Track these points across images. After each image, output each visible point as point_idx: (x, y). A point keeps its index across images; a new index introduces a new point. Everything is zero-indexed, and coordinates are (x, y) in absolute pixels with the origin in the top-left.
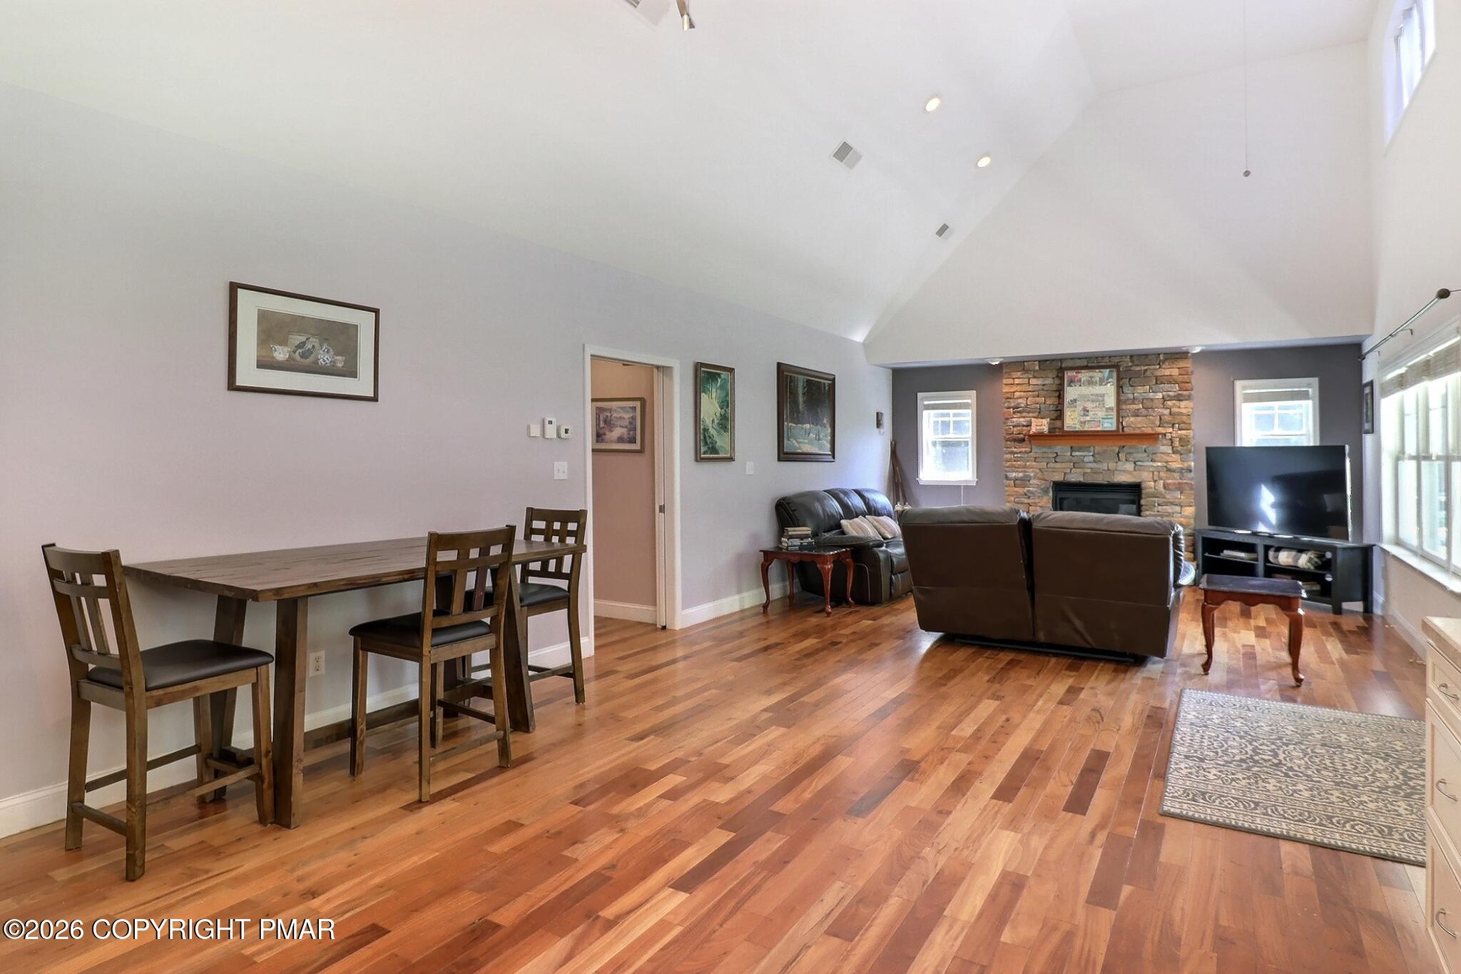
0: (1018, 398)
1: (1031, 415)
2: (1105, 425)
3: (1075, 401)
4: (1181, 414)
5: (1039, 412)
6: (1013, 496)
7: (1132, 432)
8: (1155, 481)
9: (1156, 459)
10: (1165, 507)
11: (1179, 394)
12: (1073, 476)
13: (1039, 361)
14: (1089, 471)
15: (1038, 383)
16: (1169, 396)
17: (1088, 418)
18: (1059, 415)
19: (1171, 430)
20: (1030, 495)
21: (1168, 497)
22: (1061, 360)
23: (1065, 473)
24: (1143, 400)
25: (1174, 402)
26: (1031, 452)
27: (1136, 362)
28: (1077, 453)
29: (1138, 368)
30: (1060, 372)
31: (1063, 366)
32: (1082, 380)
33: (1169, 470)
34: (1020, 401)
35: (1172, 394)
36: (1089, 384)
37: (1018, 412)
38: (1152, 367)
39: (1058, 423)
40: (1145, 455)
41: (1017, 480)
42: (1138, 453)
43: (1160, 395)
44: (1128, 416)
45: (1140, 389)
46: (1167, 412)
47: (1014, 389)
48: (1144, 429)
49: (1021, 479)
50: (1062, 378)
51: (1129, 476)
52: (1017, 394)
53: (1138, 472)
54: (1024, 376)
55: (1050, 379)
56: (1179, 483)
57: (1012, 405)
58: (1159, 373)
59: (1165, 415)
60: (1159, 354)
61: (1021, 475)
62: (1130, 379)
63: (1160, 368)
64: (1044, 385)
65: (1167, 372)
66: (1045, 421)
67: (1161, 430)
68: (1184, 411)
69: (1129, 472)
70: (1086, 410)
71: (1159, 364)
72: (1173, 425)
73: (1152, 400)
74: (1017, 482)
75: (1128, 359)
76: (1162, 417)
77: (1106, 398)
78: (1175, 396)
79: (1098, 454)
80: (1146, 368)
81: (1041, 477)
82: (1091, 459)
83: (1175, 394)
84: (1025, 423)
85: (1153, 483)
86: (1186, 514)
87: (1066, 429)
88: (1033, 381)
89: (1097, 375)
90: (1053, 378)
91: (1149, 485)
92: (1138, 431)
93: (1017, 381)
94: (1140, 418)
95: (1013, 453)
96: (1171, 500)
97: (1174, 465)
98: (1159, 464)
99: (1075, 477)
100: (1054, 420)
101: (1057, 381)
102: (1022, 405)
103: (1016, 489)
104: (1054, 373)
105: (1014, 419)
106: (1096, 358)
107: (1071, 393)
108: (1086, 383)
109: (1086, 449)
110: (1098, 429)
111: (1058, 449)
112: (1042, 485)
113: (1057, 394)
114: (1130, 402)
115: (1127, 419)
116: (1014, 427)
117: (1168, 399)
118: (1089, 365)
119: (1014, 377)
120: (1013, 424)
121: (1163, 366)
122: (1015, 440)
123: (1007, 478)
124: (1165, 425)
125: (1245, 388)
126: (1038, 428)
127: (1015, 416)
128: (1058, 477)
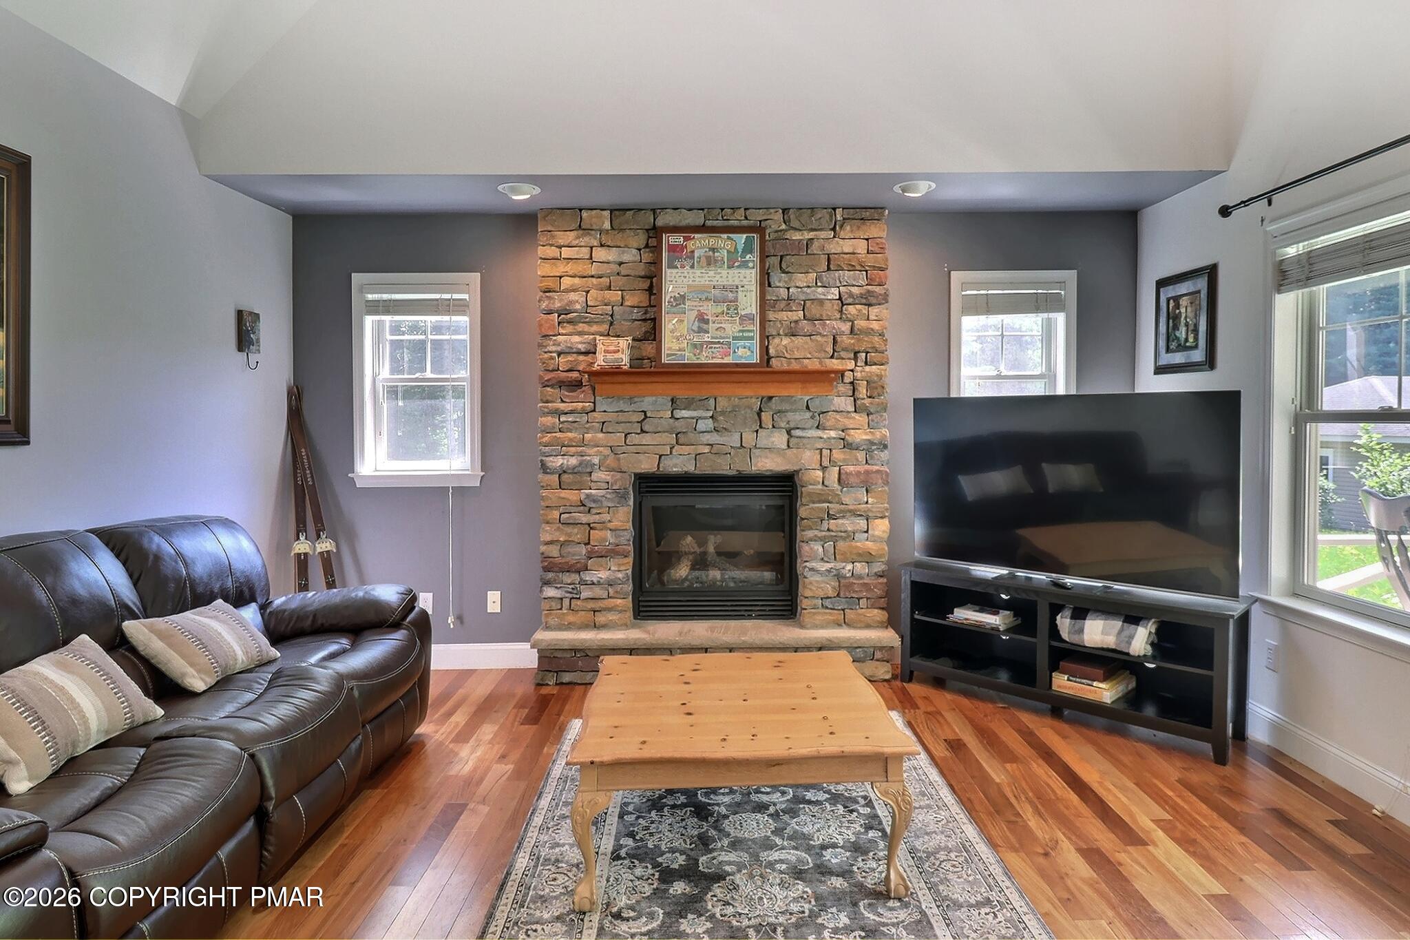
0: (567, 291)
1: (595, 328)
2: (741, 352)
3: (683, 298)
4: (869, 332)
5: (611, 324)
6: (558, 507)
7: (786, 367)
8: (824, 469)
9: (828, 424)
10: (840, 521)
11: (869, 291)
12: (675, 461)
13: (612, 211)
14: (707, 449)
15: (610, 258)
16: (851, 295)
17: (707, 338)
18: (651, 330)
19: (851, 365)
20: (593, 505)
21: (846, 500)
22: (654, 210)
23: (660, 456)
24: (804, 301)
25: (858, 307)
26: (594, 411)
27: (795, 223)
28: (685, 413)
29: (797, 236)
30: (655, 232)
31: (660, 223)
32: (696, 255)
33: (848, 446)
34: (573, 296)
35: (855, 290)
36: (709, 264)
37: (570, 322)
38: (823, 234)
39: (648, 348)
40: (808, 415)
41: (564, 472)
42: (795, 411)
43: (834, 293)
44: (779, 335)
45: (801, 279)
46: (846, 327)
47: (561, 268)
48: (806, 361)
49: (574, 471)
50: (657, 249)
51: (779, 460)
52: (567, 282)
53: (795, 451)
54: (583, 241)
55: (635, 251)
56: (867, 472)
57: (557, 305)
58: (835, 247)
59: (842, 333)
60: (834, 209)
61: (573, 461)
62: (782, 257)
63: (834, 237)
64: (621, 264)
65: (847, 246)
66: (624, 343)
67: (835, 364)
68: (875, 325)
69: (779, 451)
70: (702, 319)
71: (834, 229)
72: (856, 353)
73: (821, 302)
74: (565, 477)
75: (779, 216)
76: (839, 339)
77: (741, 295)
78: (861, 296)
79: (723, 413)
80: (812, 235)
81: (614, 465)
82: (709, 424)
83: (862, 290)
84: (582, 347)
85: (820, 473)
86: (876, 533)
87: (665, 360)
88: (600, 254)
89: (723, 243)
90: (640, 250)
91: (813, 478)
92: (795, 366)
93: (566, 252)
94: (799, 341)
95: (560, 413)
96: (851, 507)
97: (859, 436)
98: (833, 434)
99: (679, 463)
100: (640, 340)
101: (647, 256)
102: (578, 307)
103: (564, 494)
104: (640, 239)
105: (560, 338)
106: (722, 209)
107: (675, 281)
108: (703, 259)
109: (700, 403)
110: (727, 360)
111: (647, 403)
112: (616, 482)
113: (646, 285)
114: (783, 304)
115: (777, 340)
116: (559, 354)
117: (850, 300)
118: (709, 223)
119: (561, 242)
120: (559, 349)
121: (842, 234)
122: (561, 384)
123: (544, 468)
124: (843, 354)
125: (964, 285)
126: (609, 356)
127: (561, 331)
128: (647, 465)
